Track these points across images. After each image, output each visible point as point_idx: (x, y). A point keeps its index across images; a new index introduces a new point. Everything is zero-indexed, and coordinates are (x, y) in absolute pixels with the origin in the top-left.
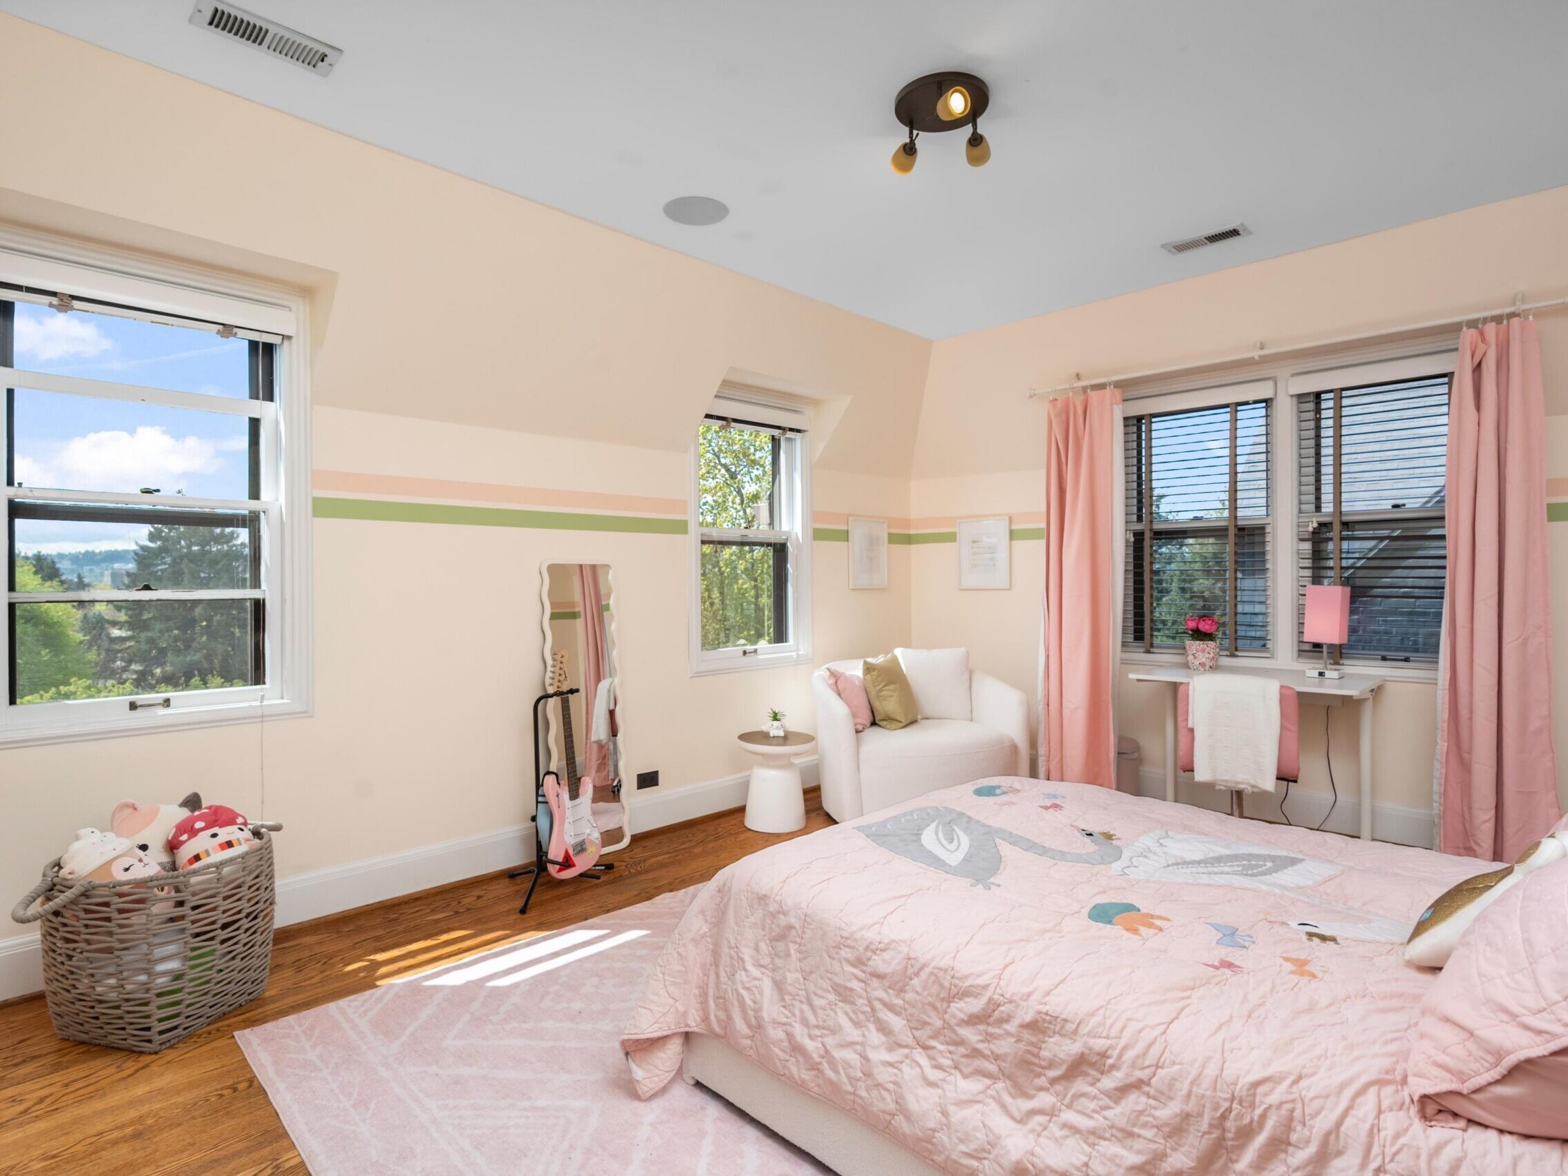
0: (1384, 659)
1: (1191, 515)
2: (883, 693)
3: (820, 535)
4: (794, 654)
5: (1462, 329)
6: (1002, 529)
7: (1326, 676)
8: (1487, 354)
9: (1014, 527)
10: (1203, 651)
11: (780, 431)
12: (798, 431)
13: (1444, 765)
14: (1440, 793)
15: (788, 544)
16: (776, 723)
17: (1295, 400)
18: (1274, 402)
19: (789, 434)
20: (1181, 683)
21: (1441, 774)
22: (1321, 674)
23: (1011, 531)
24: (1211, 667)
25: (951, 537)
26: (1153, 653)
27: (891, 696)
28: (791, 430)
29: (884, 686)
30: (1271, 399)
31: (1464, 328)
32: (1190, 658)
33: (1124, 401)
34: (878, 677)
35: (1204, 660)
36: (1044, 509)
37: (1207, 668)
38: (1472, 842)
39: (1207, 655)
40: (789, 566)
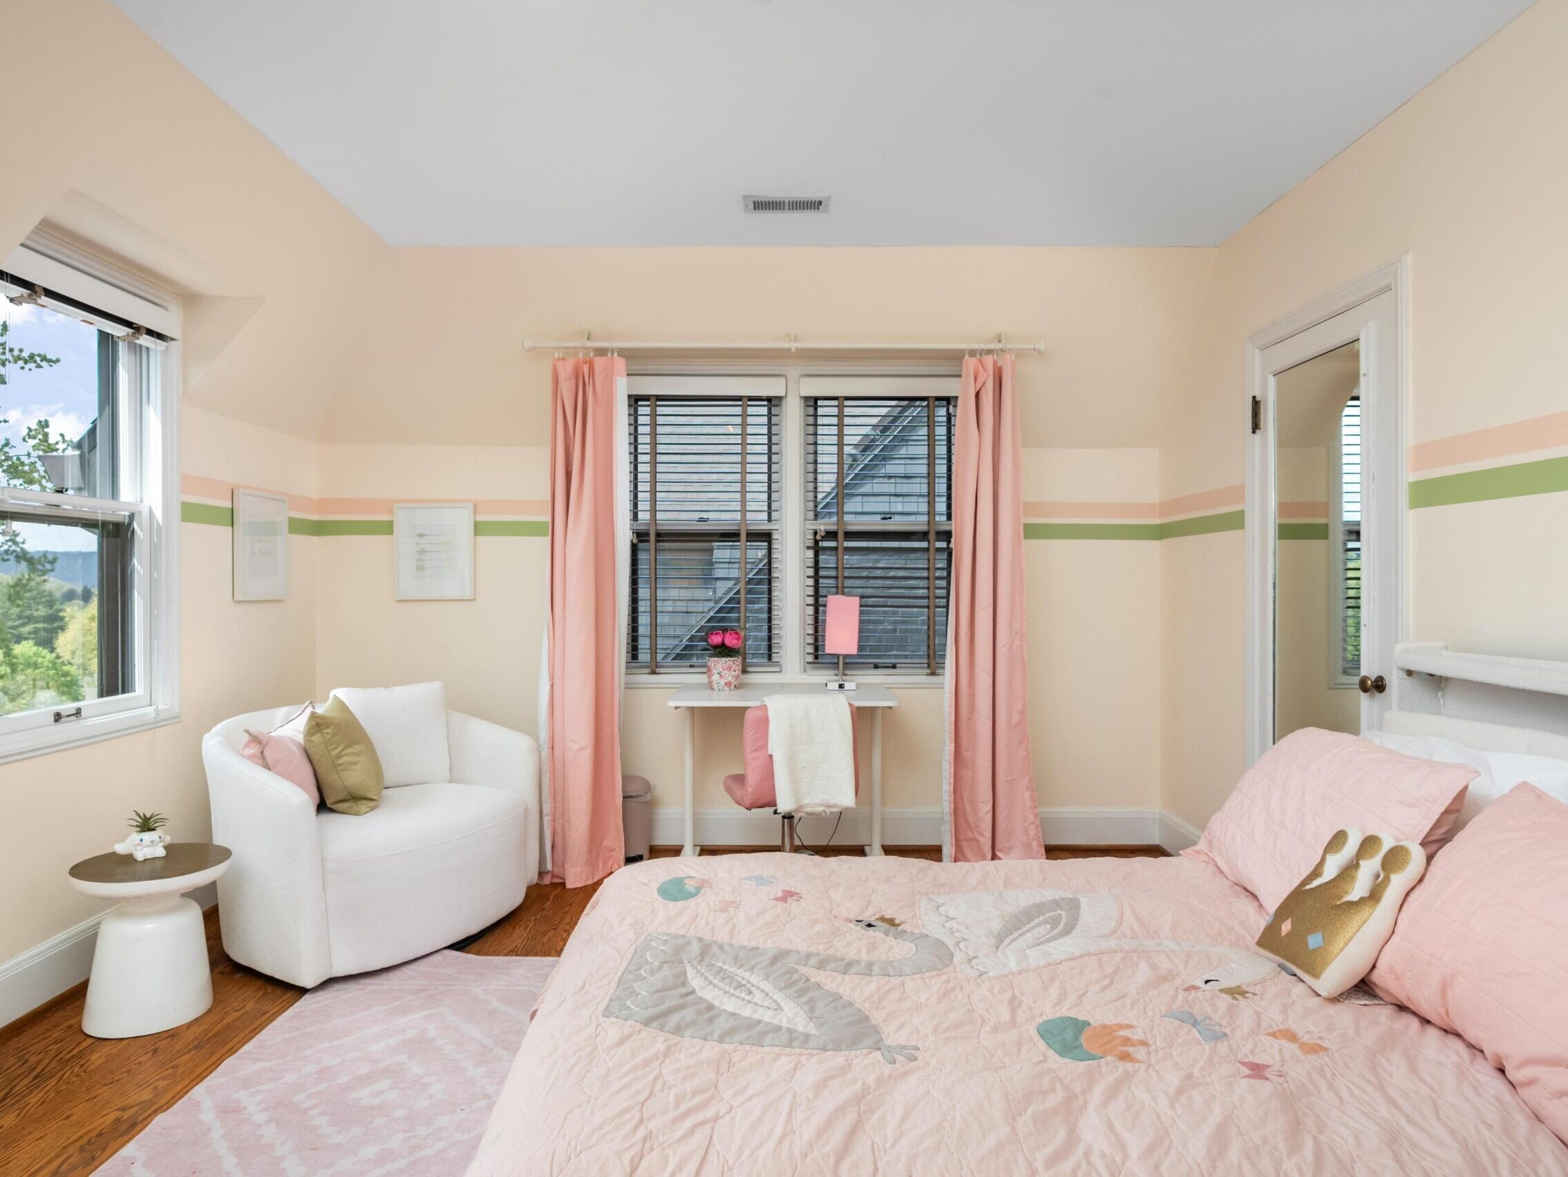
0: (876, 666)
1: (697, 516)
2: (341, 761)
3: (191, 513)
4: (151, 710)
5: (964, 356)
6: (463, 521)
7: (845, 688)
8: (986, 384)
9: (480, 518)
10: (729, 668)
11: (130, 331)
12: (160, 336)
13: (953, 765)
14: (950, 791)
15: (135, 525)
16: (147, 836)
17: (802, 401)
18: (784, 402)
19: (144, 340)
20: (747, 708)
21: (950, 773)
22: (841, 686)
23: (476, 524)
24: (735, 686)
25: (387, 528)
26: (659, 673)
27: (355, 763)
28: (150, 332)
29: (343, 750)
30: (780, 398)
31: (967, 356)
32: (715, 677)
33: (628, 375)
34: (334, 735)
35: (730, 679)
36: (548, 497)
37: (732, 687)
38: (975, 833)
39: (733, 673)
40: (135, 562)
